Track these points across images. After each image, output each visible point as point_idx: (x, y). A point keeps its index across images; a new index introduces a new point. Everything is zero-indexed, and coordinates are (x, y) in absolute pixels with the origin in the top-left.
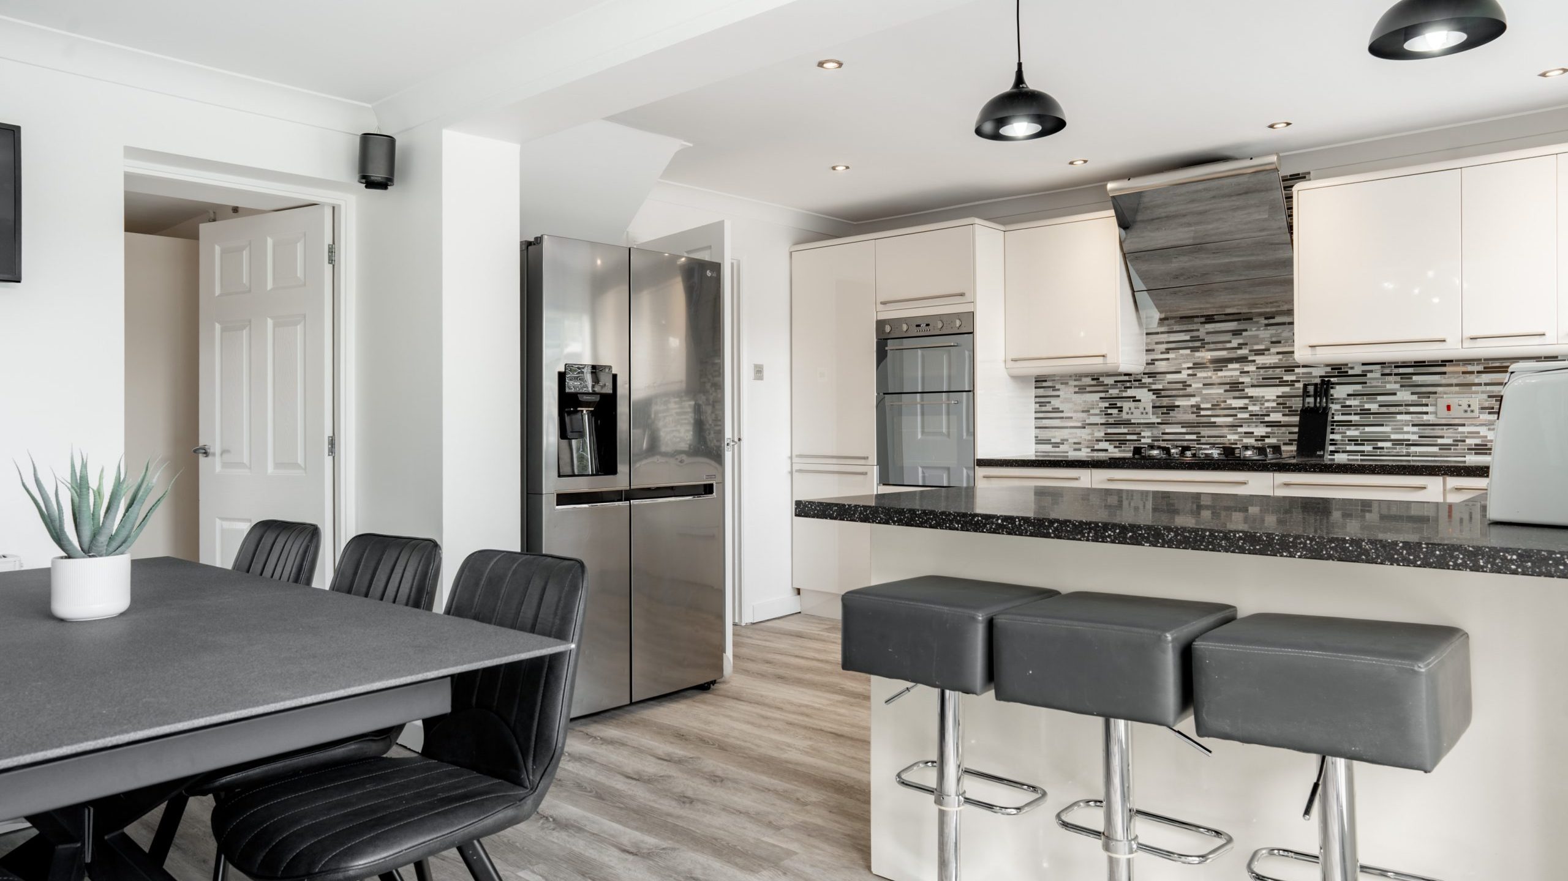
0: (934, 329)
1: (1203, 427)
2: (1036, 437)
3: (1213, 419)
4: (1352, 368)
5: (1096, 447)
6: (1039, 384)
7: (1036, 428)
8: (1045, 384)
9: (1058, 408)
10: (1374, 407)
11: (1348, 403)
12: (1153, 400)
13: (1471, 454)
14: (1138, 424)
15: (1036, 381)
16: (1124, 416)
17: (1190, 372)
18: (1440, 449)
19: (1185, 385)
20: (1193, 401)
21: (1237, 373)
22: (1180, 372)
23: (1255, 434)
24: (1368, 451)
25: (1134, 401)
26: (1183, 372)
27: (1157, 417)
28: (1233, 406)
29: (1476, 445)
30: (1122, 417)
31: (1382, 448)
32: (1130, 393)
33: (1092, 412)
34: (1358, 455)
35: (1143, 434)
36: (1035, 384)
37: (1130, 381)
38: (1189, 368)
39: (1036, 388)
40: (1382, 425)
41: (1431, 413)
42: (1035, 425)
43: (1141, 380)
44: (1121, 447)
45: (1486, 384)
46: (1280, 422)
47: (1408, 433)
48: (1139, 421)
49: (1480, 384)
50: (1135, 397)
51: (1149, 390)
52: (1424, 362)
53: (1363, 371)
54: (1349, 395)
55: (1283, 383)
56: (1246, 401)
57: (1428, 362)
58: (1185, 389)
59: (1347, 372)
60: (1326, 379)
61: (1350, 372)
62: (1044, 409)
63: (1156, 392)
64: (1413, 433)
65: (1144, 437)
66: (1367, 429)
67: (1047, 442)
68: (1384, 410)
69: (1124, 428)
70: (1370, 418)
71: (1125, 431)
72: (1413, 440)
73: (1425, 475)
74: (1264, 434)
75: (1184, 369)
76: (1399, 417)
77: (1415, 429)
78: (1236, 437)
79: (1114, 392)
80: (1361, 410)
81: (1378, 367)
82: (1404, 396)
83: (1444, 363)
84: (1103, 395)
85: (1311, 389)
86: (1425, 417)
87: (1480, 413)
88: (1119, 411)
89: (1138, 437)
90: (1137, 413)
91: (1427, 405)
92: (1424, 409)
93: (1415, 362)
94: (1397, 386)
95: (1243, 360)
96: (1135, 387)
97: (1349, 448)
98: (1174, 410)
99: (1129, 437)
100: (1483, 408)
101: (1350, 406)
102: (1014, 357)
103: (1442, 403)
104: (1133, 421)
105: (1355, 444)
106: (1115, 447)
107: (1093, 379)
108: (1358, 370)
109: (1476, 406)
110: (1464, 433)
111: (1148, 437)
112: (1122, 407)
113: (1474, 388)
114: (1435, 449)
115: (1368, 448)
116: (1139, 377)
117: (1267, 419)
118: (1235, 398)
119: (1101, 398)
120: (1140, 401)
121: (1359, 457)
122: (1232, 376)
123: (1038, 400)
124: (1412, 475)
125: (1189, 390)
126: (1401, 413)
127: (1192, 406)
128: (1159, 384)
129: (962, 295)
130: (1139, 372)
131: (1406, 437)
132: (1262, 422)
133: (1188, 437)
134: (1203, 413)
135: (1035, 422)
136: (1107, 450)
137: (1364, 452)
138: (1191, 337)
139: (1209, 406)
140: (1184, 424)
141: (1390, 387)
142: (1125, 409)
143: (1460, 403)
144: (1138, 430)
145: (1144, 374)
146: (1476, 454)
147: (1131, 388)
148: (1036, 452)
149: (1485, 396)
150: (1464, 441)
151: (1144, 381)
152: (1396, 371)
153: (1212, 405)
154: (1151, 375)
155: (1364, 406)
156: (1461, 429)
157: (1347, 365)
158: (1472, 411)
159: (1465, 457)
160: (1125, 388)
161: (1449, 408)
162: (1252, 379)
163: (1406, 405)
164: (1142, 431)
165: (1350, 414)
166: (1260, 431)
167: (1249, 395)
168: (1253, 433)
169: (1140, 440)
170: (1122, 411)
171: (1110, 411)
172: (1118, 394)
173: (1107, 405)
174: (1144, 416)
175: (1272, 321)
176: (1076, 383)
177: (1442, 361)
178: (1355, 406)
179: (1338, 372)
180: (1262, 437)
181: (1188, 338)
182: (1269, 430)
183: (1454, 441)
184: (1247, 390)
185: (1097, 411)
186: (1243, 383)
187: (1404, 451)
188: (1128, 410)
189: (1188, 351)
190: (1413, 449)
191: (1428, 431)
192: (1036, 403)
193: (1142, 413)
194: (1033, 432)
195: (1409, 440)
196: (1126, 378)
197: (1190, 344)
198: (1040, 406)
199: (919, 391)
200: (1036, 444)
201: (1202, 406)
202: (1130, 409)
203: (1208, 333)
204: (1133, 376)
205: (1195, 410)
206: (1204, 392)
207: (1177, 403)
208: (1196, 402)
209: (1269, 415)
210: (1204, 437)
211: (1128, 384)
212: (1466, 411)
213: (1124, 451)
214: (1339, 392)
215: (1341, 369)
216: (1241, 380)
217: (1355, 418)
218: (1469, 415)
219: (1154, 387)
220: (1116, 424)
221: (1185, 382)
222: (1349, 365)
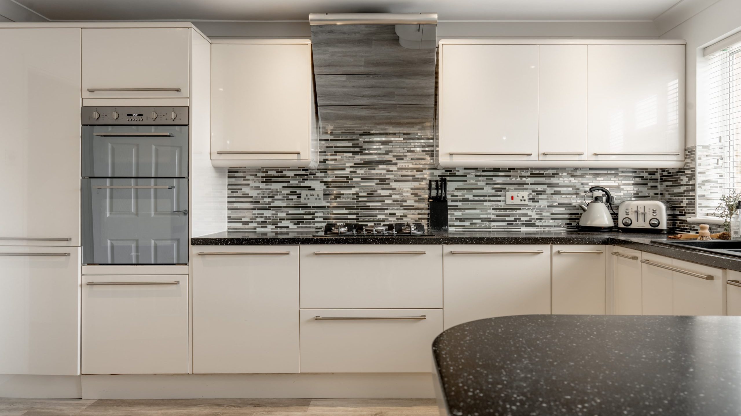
0: (147, 120)
1: (361, 209)
2: (229, 217)
3: (368, 204)
4: (458, 171)
5: (280, 224)
6: (232, 175)
7: (228, 209)
8: (236, 175)
9: (248, 194)
10: (470, 197)
11: (455, 194)
12: (324, 190)
13: (523, 227)
14: (313, 207)
15: (229, 172)
16: (303, 201)
17: (352, 169)
18: (508, 224)
19: (348, 179)
20: (354, 191)
21: (385, 172)
22: (344, 169)
23: (397, 214)
24: (467, 226)
25: (309, 190)
26: (347, 169)
27: (327, 202)
28: (382, 195)
29: (526, 221)
30: (300, 202)
31: (475, 224)
32: (306, 183)
33: (276, 197)
34: (461, 228)
35: (316, 214)
36: (228, 175)
37: (307, 175)
38: (351, 167)
39: (229, 177)
40: (475, 209)
41: (503, 201)
42: (228, 207)
43: (315, 174)
44: (299, 224)
45: (531, 184)
46: (413, 206)
47: (490, 214)
48: (313, 205)
49: (528, 184)
50: (310, 187)
51: (321, 182)
52: (499, 169)
53: (464, 173)
54: (456, 189)
55: (415, 180)
56: (391, 191)
57: (502, 168)
58: (348, 182)
59: (455, 173)
60: (444, 178)
61: (457, 174)
62: (235, 194)
63: (326, 183)
64: (493, 214)
65: (317, 217)
66: (467, 211)
67: (238, 220)
68: (476, 199)
69: (302, 210)
70: (468, 204)
71: (303, 212)
72: (493, 219)
73: (541, 244)
74: (402, 215)
75: (347, 167)
76: (485, 203)
77: (493, 211)
78: (383, 217)
79: (294, 182)
80: (463, 199)
81: (473, 171)
82: (488, 190)
83: (511, 169)
84: (285, 184)
85: (434, 185)
86: (499, 204)
87: (528, 202)
88: (298, 197)
89: (312, 217)
90: (312, 199)
91: (500, 196)
92: (499, 199)
93: (494, 169)
94: (484, 184)
95: (389, 162)
96: (311, 180)
97: (456, 224)
98: (340, 197)
99: (306, 217)
100: (530, 199)
101: (457, 196)
102: (220, 150)
103: (509, 195)
104: (309, 205)
105: (460, 221)
106: (295, 224)
107: (277, 172)
108: (461, 172)
109: (526, 198)
110: (520, 214)
111: (320, 217)
112: (300, 194)
113: (525, 186)
114: (505, 224)
115: (467, 224)
116: (314, 172)
117: (404, 204)
118: (383, 189)
119: (283, 187)
120: (314, 189)
121: (462, 230)
122: (381, 174)
123: (231, 187)
124: (534, 244)
125: (350, 183)
126: (486, 201)
127: (353, 194)
128: (329, 177)
129: (178, 90)
130: (314, 168)
131: (489, 216)
132: (401, 206)
133: (350, 217)
134: (361, 199)
135: (228, 205)
136: (288, 227)
137: (465, 226)
138: (353, 144)
139: (365, 194)
140: (348, 207)
141: (480, 184)
142: (303, 196)
143: (518, 195)
144: (312, 211)
145: (318, 169)
146: (526, 226)
147: (307, 180)
148: (228, 229)
149: (531, 191)
150: (520, 219)
151: (317, 175)
152: (484, 174)
153: (368, 194)
154: (325, 171)
155: (465, 196)
156: (518, 211)
157: (455, 168)
158: (525, 200)
159: (520, 228)
160: (303, 179)
161: (512, 198)
162: (394, 176)
163: (489, 196)
164: (316, 212)
165: (457, 201)
166: (400, 212)
167: (393, 187)
168: (395, 214)
169: (314, 219)
170: (300, 197)
171: (291, 197)
172: (297, 184)
173: (288, 192)
174: (318, 201)
175: (409, 136)
176: (264, 175)
177: (509, 169)
178: (460, 196)
179: (450, 174)
180: (401, 216)
181: (350, 145)
182: (405, 211)
183: (515, 219)
184: (391, 184)
185: (281, 197)
186: (389, 179)
187: (488, 224)
188: (305, 196)
189: (351, 155)
190: (493, 224)
191: (502, 212)
192: (229, 189)
193: (316, 199)
194: (226, 213)
195: (490, 218)
196: (304, 172)
197: (352, 149)
198: (232, 192)
199: (110, 176)
200: (228, 222)
201: (360, 194)
202: (307, 195)
203: (365, 142)
204: (309, 171)
205: (355, 197)
206: (362, 184)
207: (342, 192)
208: (356, 192)
209: (406, 201)
210: (362, 216)
211: (305, 177)
212: (521, 200)
213: (302, 227)
214: (451, 186)
215: (451, 171)
216: (387, 176)
217: (459, 204)
218: (523, 203)
219: (325, 180)
220: (296, 207)
221: (348, 177)
222: (457, 169)
